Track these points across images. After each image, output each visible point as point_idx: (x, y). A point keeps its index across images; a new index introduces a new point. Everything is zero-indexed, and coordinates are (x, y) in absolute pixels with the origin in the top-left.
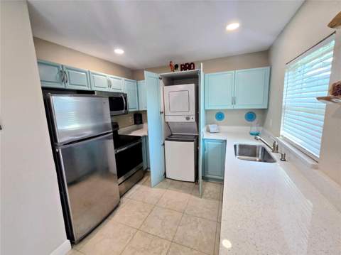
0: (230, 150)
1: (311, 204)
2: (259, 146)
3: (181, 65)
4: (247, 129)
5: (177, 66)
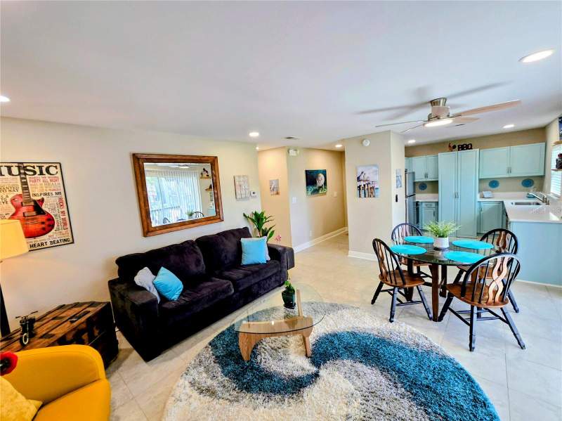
2: (534, 203)
4: (524, 194)
5: (454, 147)
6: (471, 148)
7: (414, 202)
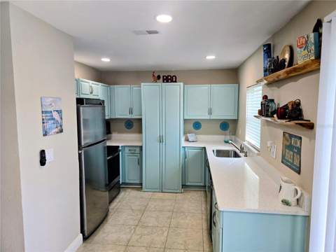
0: (212, 157)
1: (258, 177)
2: (232, 151)
3: (163, 76)
4: (222, 138)
5: (159, 77)
6: (176, 82)
7: (105, 147)
